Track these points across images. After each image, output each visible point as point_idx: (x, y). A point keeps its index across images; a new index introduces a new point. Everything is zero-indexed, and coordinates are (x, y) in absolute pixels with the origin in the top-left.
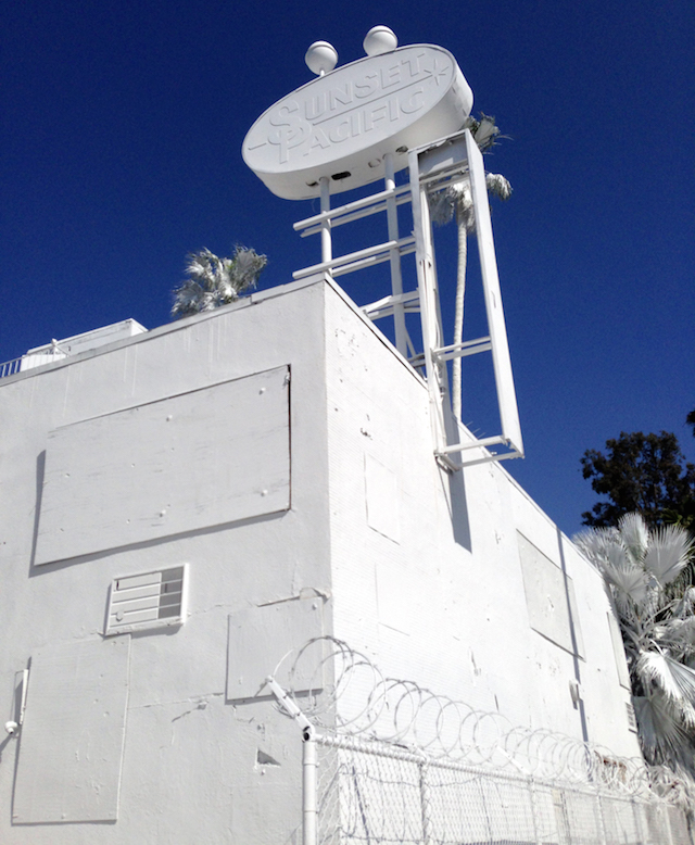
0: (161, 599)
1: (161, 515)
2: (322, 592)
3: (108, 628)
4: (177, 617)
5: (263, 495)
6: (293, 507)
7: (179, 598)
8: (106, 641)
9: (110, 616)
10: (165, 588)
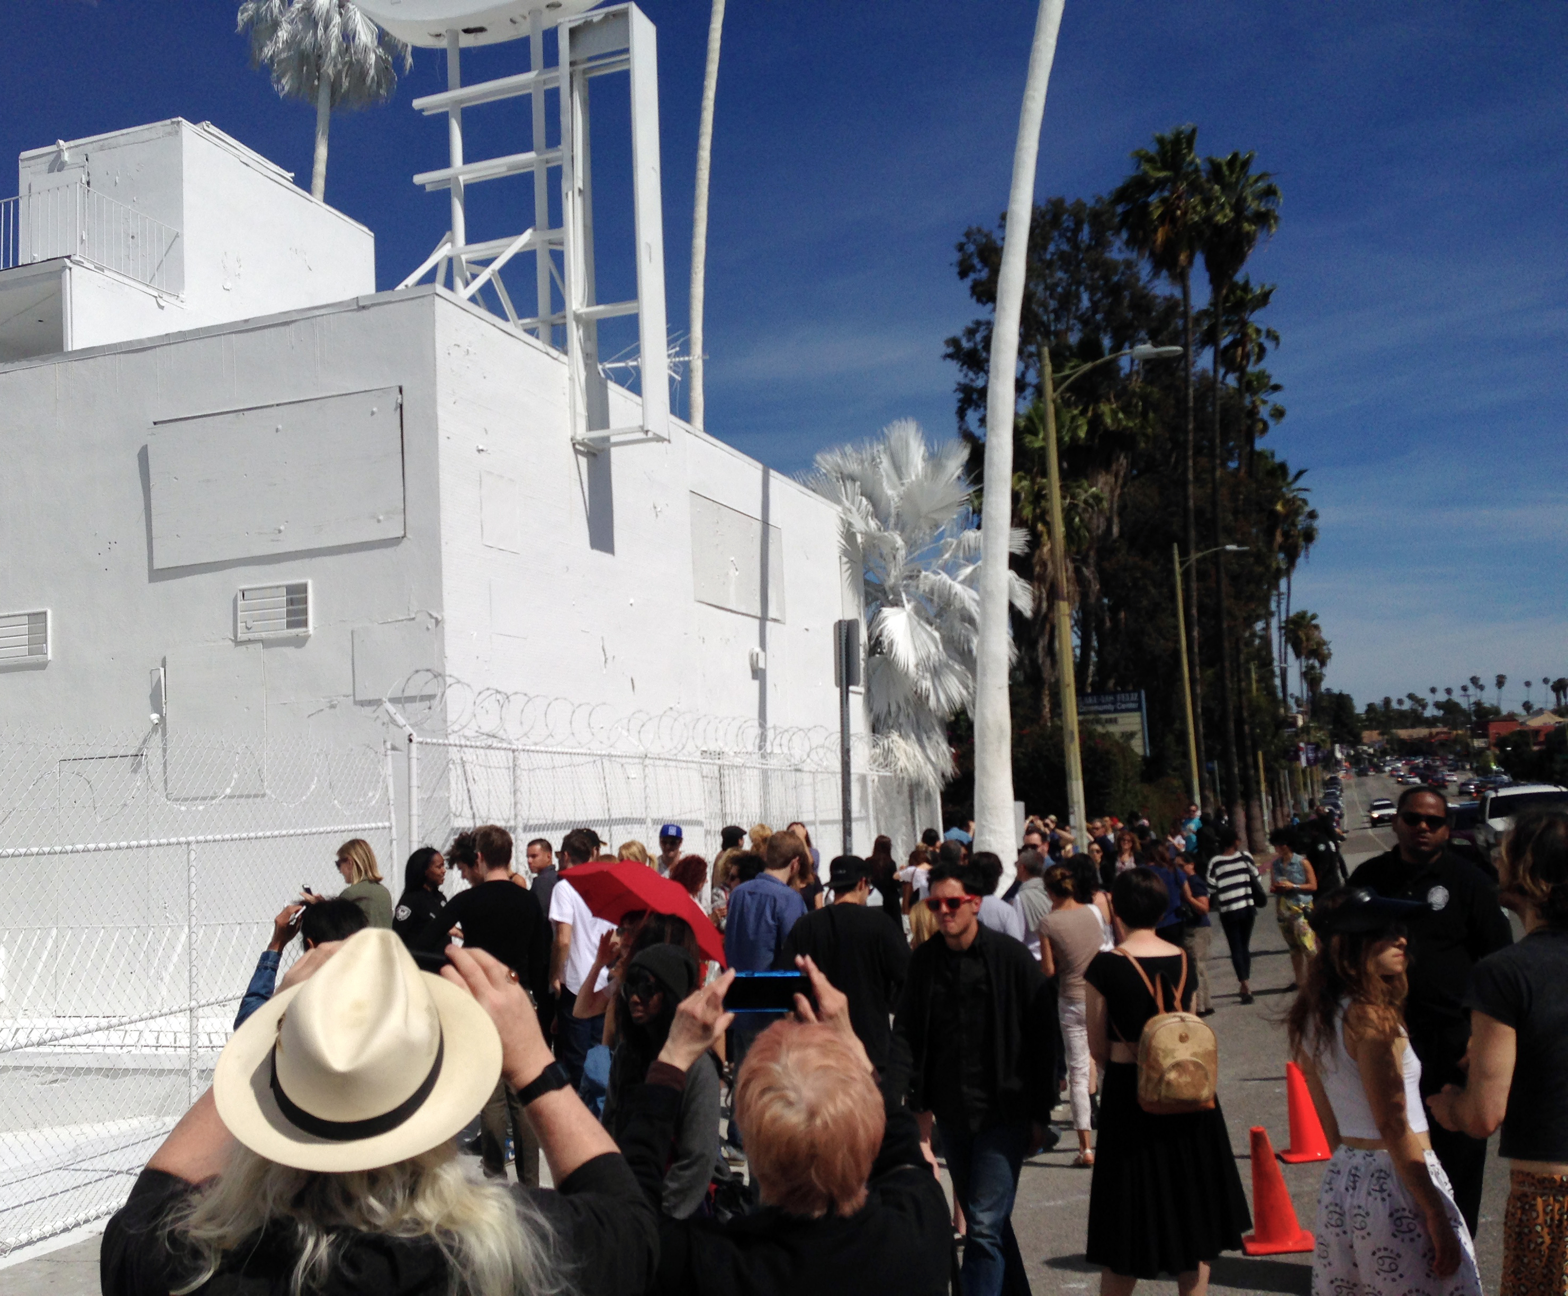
0: (288, 611)
1: (280, 531)
2: (435, 614)
3: (239, 635)
4: (303, 629)
5: (379, 521)
6: (408, 535)
7: (305, 612)
8: (239, 648)
9: (239, 625)
10: (291, 602)
